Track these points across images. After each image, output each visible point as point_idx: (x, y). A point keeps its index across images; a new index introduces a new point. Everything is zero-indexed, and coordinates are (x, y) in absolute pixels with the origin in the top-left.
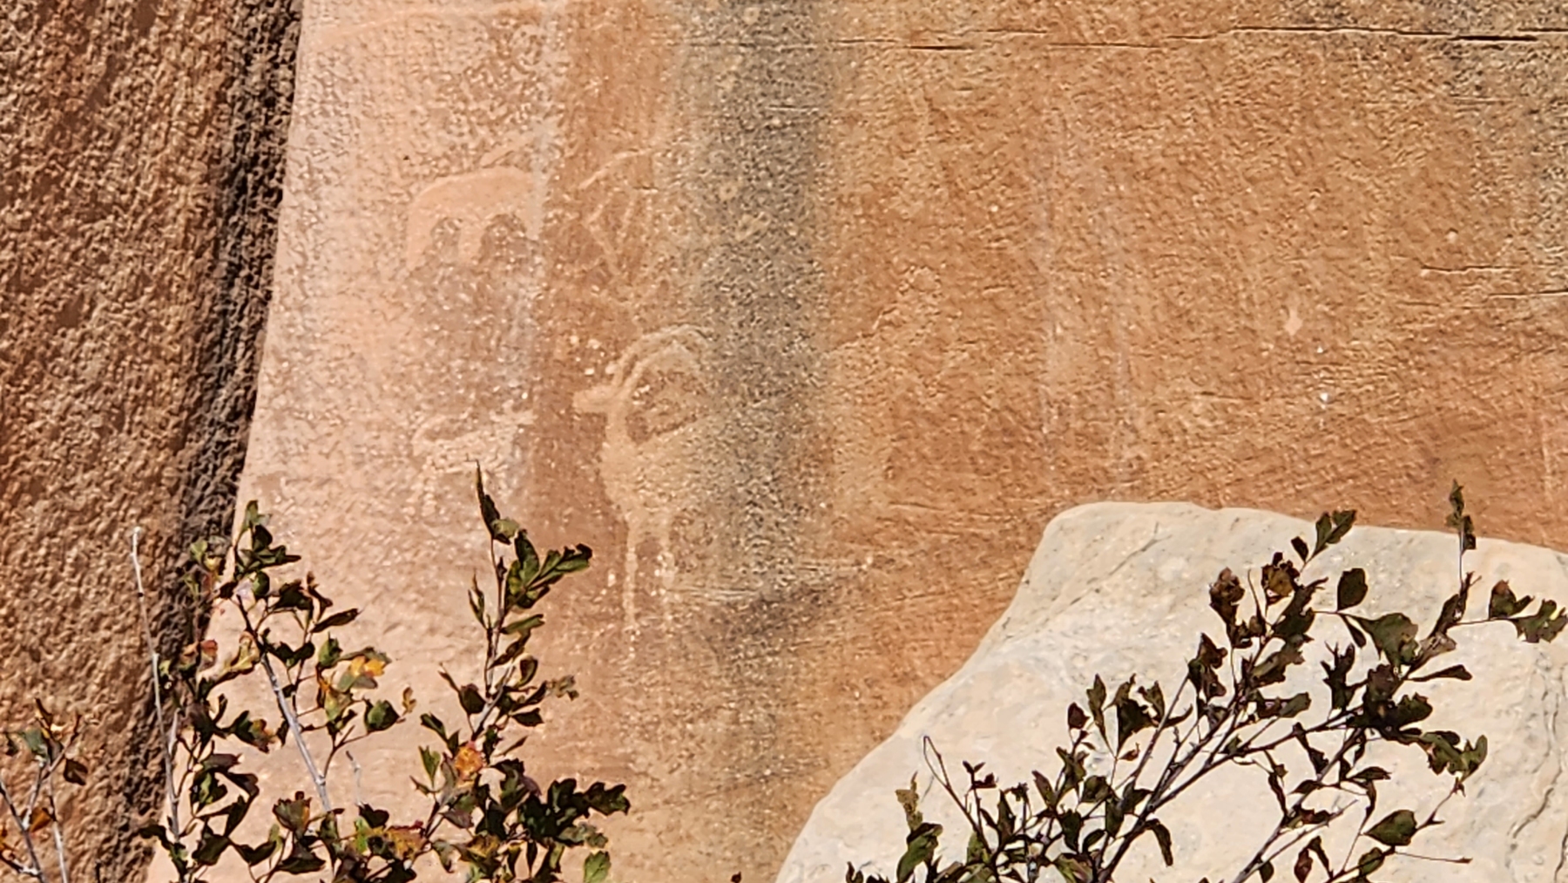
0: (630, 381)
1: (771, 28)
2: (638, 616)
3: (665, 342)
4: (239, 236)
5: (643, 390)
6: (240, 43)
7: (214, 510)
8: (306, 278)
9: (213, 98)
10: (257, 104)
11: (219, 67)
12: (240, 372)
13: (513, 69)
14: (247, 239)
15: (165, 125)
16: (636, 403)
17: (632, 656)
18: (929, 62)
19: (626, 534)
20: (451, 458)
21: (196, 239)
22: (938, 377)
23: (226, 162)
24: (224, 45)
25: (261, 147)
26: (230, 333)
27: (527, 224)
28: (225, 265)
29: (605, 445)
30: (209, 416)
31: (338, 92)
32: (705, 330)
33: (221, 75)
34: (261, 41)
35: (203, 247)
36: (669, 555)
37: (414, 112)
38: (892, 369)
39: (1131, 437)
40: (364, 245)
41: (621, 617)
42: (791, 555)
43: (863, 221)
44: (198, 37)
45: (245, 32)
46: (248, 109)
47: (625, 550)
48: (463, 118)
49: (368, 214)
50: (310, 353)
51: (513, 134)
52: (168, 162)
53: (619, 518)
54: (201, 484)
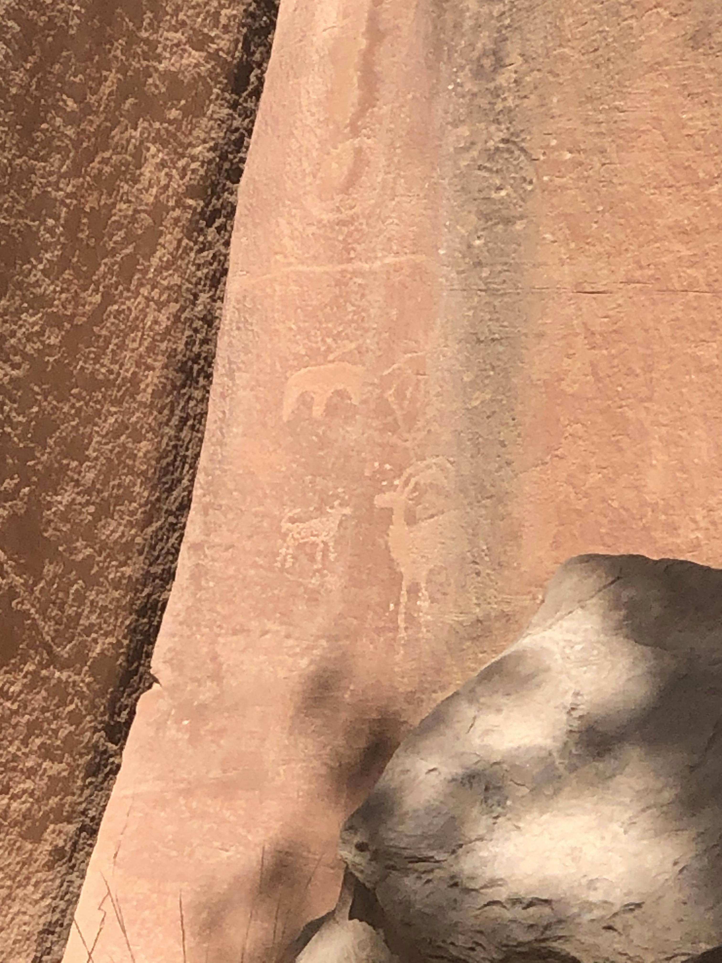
0: (407, 489)
1: (496, 280)
2: (406, 628)
3: (429, 467)
4: (187, 402)
5: (415, 495)
6: (190, 286)
7: (166, 563)
8: (224, 426)
9: (172, 319)
10: (201, 323)
11: (176, 301)
12: (185, 482)
13: (348, 304)
14: (192, 403)
15: (140, 334)
16: (410, 502)
17: (402, 652)
18: (586, 302)
19: (402, 580)
20: (303, 534)
21: (159, 403)
22: (583, 488)
23: (179, 357)
24: (180, 287)
25: (203, 348)
26: (179, 459)
27: (352, 396)
28: (177, 417)
29: (391, 527)
30: (165, 507)
31: (247, 316)
32: (451, 459)
33: (178, 306)
34: (205, 285)
35: (163, 408)
36: (426, 593)
37: (291, 329)
38: (558, 483)
39: (693, 526)
40: (258, 407)
41: (396, 629)
42: (495, 593)
43: (544, 396)
44: (163, 282)
45: (194, 280)
46: (194, 325)
47: (401, 589)
48: (319, 333)
49: (261, 389)
50: (225, 471)
51: (346, 342)
52: (141, 356)
53: (398, 570)
54: (158, 547)
